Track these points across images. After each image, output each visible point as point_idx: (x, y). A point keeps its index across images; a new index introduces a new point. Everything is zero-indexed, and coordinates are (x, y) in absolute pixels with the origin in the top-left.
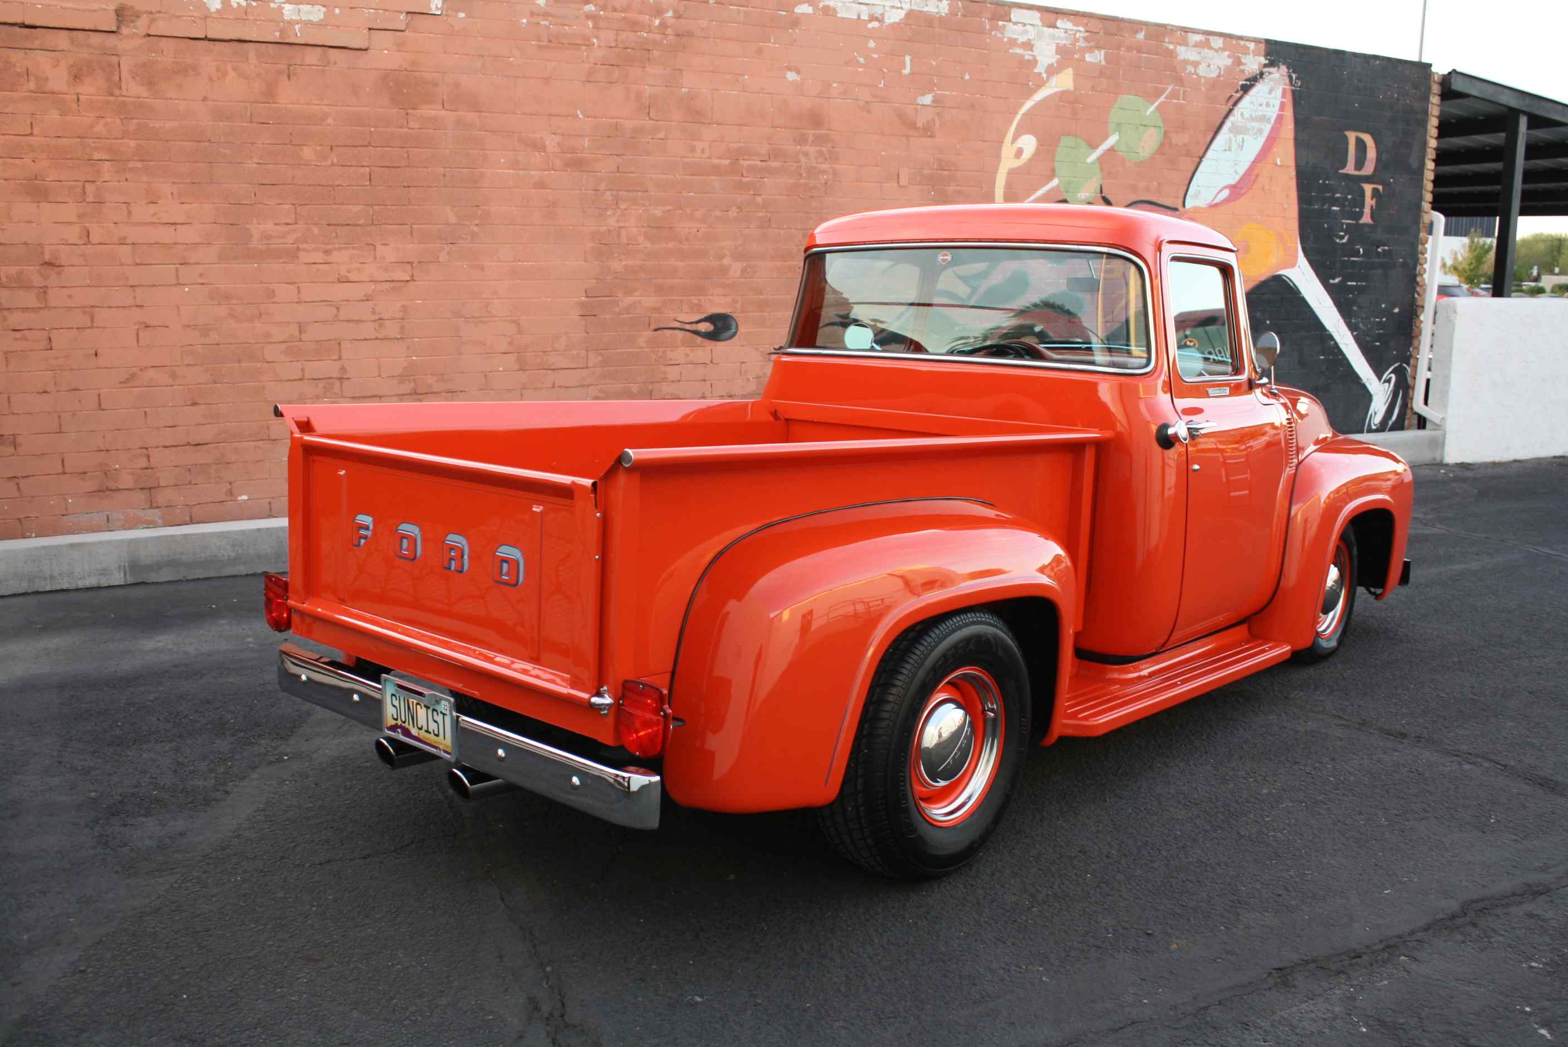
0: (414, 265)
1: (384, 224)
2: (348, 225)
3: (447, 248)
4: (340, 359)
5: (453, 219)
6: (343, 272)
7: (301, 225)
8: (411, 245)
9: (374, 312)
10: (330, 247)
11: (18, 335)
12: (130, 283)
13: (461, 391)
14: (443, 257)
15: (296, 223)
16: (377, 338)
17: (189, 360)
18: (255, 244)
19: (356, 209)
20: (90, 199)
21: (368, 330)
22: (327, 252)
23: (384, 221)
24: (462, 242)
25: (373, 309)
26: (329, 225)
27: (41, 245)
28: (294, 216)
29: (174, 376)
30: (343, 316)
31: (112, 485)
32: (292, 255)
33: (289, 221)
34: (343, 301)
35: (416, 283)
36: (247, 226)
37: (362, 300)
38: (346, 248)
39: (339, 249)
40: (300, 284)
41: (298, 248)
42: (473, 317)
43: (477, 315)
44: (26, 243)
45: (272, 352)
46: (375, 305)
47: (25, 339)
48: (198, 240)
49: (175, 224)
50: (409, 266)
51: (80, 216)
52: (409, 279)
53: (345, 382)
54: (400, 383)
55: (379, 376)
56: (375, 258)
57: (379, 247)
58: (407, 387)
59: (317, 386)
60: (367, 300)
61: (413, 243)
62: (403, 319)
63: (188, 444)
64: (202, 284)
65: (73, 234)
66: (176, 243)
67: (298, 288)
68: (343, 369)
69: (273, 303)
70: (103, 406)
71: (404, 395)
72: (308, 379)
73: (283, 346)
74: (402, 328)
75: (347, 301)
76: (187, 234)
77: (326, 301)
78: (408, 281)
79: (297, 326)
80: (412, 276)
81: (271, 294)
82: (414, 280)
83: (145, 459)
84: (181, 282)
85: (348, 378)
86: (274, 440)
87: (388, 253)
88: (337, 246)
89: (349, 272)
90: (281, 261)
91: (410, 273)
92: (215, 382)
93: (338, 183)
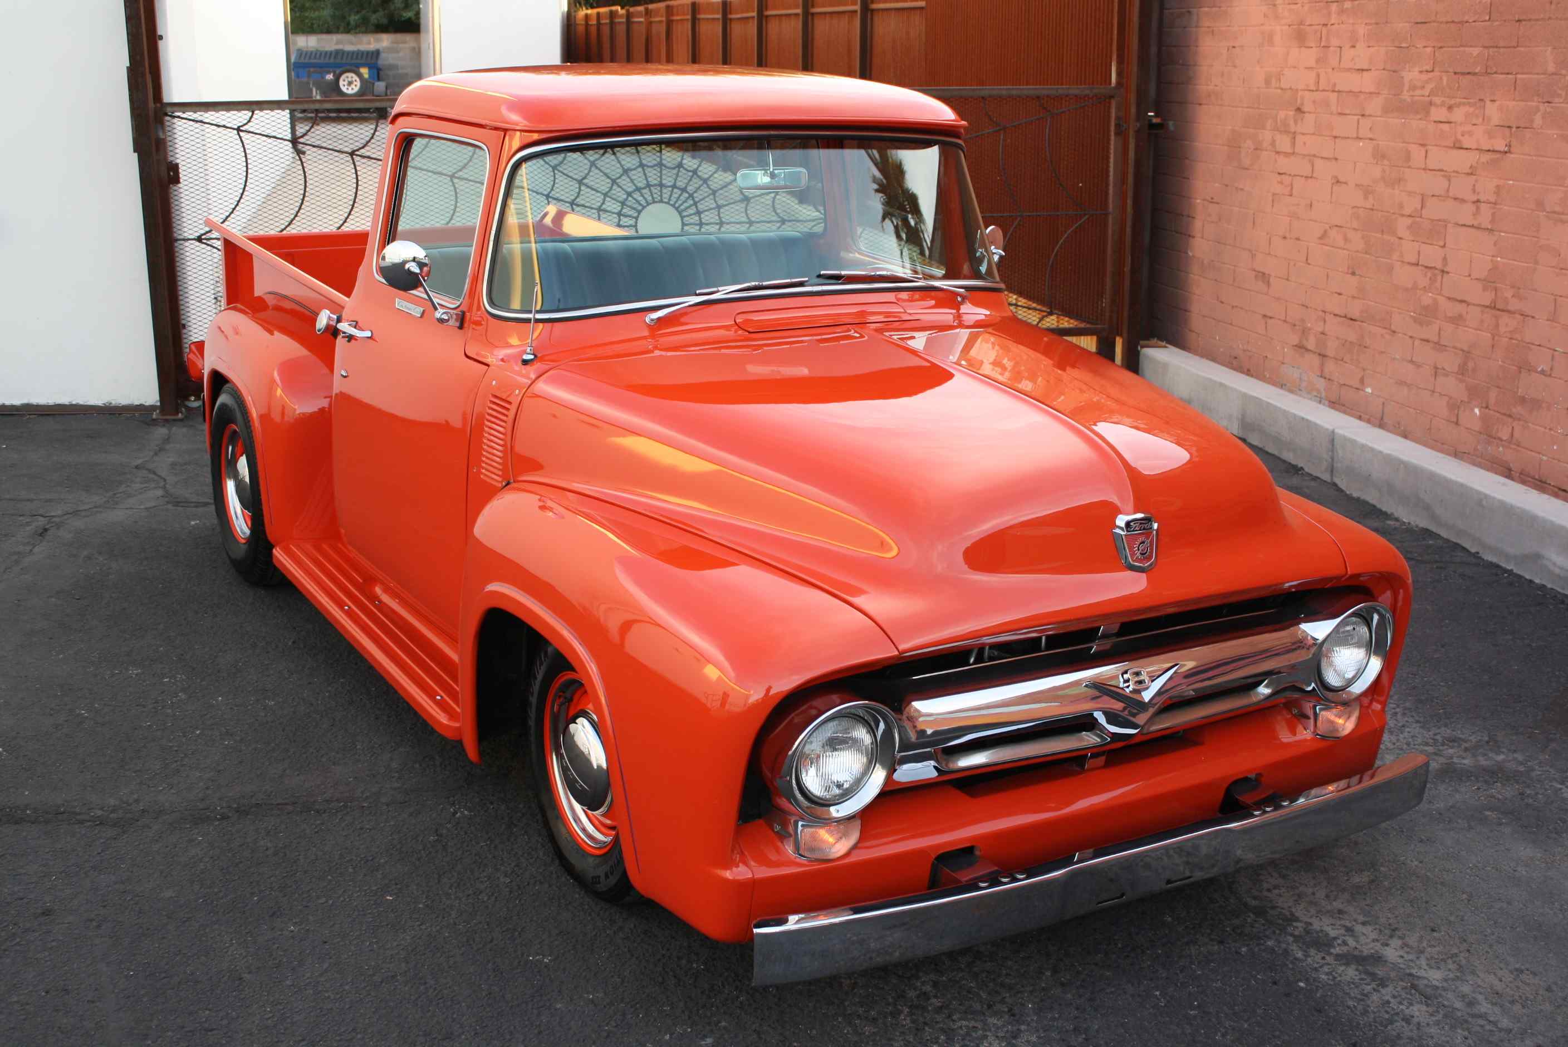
0: (1514, 129)
1: (1496, 73)
2: (1469, 73)
3: (1542, 107)
4: (1444, 246)
5: (1551, 68)
6: (1459, 137)
7: (1437, 74)
8: (1512, 104)
9: (1474, 191)
10: (1453, 102)
11: (1279, 178)
12: (1334, 134)
13: (1533, 317)
14: (1538, 120)
15: (1433, 71)
16: (1472, 226)
17: (1355, 225)
18: (1406, 96)
19: (1475, 51)
20: (1322, 45)
21: (1465, 213)
22: (1450, 108)
23: (1495, 69)
24: (1556, 100)
25: (1474, 185)
26: (1455, 73)
27: (1297, 90)
28: (1432, 62)
29: (1346, 239)
30: (1451, 194)
31: (1305, 342)
32: (1424, 109)
33: (1428, 68)
34: (1454, 172)
35: (1512, 156)
36: (1404, 74)
37: (1468, 174)
38: (1464, 104)
39: (1459, 105)
40: (1430, 147)
41: (1431, 103)
42: (1555, 212)
43: (1557, 209)
44: (1290, 89)
45: (1402, 225)
46: (1476, 181)
47: (1281, 183)
48: (1372, 90)
49: (1363, 70)
50: (1507, 130)
51: (1318, 61)
52: (1506, 149)
53: (1445, 275)
54: (1485, 289)
55: (1470, 276)
56: (1484, 119)
57: (1488, 103)
58: (1487, 298)
59: (1426, 276)
60: (1472, 174)
61: (1514, 100)
62: (1495, 204)
63: (1345, 317)
64: (1371, 139)
65: (1310, 78)
66: (1360, 92)
67: (1427, 152)
68: (1445, 259)
69: (1409, 167)
70: (1309, 261)
71: (1487, 307)
72: (1422, 265)
73: (1409, 221)
74: (1493, 214)
75: (1457, 172)
76: (1366, 82)
77: (1441, 170)
78: (1506, 152)
79: (1420, 197)
80: (1510, 146)
81: (1408, 157)
82: (1510, 152)
83: (1322, 323)
84: (1361, 136)
85: (1448, 273)
86: (1394, 332)
87: (1492, 110)
88: (1458, 100)
89: (1463, 135)
90: (1419, 117)
91: (1508, 140)
92: (1366, 253)
93: (1466, 18)
